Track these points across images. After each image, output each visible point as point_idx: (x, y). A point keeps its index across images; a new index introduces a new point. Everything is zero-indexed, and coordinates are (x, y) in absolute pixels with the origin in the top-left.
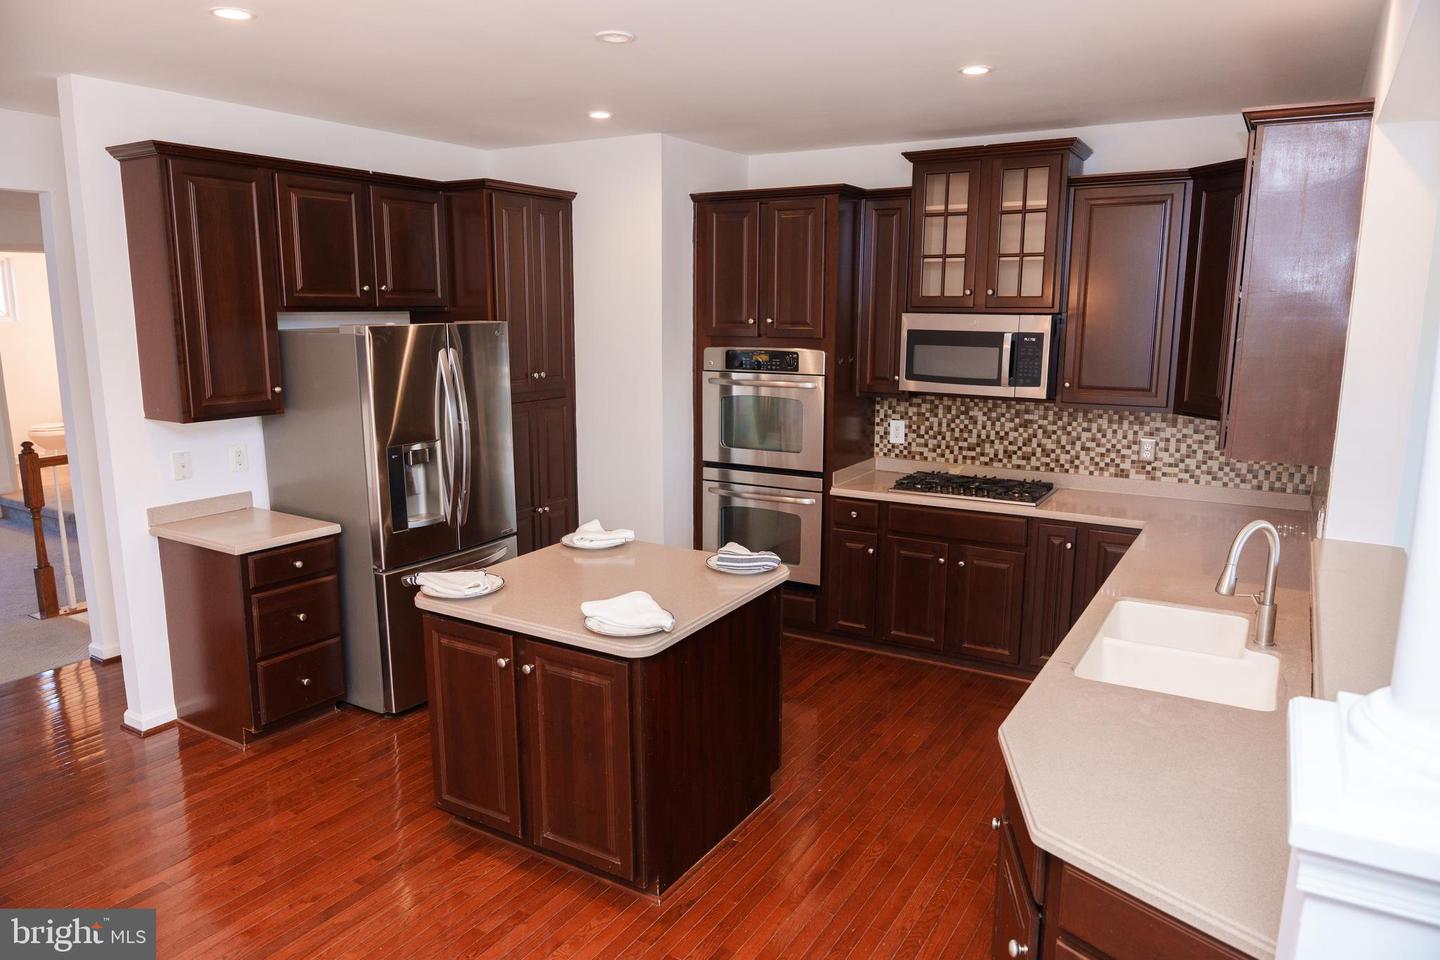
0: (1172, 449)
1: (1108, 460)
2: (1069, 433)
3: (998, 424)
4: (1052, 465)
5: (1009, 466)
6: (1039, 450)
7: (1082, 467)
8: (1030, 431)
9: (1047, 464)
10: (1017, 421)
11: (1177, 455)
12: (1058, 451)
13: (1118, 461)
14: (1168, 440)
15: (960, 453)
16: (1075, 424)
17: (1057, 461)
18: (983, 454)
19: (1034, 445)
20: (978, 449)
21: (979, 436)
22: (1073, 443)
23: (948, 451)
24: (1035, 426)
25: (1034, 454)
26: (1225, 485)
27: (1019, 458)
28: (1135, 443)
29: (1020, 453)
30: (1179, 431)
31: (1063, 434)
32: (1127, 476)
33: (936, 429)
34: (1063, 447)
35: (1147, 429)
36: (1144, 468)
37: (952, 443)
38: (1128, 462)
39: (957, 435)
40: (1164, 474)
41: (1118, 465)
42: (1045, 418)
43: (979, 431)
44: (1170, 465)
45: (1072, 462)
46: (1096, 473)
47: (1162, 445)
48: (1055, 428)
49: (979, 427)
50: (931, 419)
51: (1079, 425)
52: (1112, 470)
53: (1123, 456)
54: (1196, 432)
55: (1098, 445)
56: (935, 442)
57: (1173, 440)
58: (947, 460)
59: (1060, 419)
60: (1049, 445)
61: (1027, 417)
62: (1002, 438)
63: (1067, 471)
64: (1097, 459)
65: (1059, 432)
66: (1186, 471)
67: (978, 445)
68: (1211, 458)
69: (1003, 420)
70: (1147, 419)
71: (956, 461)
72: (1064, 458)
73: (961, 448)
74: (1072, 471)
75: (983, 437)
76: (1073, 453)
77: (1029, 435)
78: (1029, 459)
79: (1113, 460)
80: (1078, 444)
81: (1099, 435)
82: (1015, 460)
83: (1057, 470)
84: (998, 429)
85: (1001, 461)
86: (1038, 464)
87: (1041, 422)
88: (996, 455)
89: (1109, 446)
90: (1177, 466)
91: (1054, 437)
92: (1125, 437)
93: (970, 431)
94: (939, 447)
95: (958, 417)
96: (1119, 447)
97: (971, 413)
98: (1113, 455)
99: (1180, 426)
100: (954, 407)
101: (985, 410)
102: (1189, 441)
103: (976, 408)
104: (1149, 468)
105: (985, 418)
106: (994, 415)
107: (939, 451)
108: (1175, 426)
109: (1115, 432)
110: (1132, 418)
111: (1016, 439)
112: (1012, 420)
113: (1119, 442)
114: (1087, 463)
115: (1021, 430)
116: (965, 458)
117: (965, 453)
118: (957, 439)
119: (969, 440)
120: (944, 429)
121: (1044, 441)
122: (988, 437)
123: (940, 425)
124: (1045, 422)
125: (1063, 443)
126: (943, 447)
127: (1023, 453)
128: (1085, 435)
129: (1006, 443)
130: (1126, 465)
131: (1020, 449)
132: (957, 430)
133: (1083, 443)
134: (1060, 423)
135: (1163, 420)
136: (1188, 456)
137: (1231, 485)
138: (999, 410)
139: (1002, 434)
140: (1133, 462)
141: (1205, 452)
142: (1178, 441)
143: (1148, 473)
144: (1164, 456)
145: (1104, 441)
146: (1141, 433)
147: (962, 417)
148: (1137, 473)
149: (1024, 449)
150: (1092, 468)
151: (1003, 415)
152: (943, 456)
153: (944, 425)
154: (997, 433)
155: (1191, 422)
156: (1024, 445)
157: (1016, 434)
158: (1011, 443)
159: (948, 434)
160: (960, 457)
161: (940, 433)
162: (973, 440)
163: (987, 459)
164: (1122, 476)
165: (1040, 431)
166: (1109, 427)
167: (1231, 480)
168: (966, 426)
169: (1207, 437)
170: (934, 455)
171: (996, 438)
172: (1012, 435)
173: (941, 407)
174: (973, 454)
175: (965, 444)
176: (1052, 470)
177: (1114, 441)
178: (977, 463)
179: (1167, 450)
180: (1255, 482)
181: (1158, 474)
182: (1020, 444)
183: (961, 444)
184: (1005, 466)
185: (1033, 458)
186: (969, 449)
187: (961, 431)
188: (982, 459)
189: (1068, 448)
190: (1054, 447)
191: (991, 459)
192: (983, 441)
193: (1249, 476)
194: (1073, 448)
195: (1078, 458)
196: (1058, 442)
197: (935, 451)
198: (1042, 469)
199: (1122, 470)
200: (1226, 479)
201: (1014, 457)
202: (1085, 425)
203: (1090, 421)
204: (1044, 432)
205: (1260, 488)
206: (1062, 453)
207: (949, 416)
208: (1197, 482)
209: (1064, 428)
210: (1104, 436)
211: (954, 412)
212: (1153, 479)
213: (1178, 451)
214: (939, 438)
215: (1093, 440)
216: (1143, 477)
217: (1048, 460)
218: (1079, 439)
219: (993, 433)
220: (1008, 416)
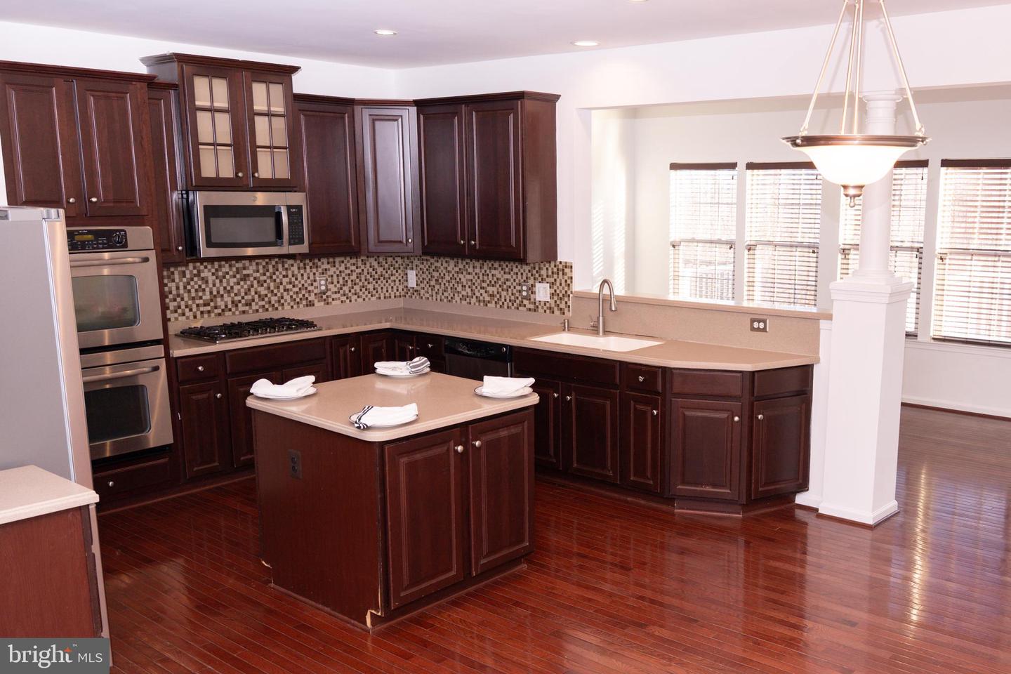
0: (335, 282)
1: (301, 296)
2: (275, 280)
3: (224, 280)
4: (267, 306)
5: (237, 313)
6: (256, 296)
7: (286, 304)
8: (249, 283)
9: (264, 306)
10: (238, 276)
11: (338, 286)
12: (269, 295)
13: (307, 295)
14: (332, 276)
15: (198, 310)
16: (277, 273)
17: (270, 302)
18: (216, 307)
19: (253, 293)
20: (212, 304)
21: (211, 293)
22: (278, 287)
23: (187, 310)
24: (252, 279)
25: (253, 300)
26: (364, 299)
27: (243, 305)
28: (315, 281)
29: (243, 301)
30: (337, 269)
31: (271, 282)
32: (313, 305)
33: (174, 292)
34: (272, 291)
35: (320, 270)
36: (322, 297)
37: (190, 302)
38: (313, 294)
39: (193, 294)
40: (333, 300)
41: (307, 299)
42: (258, 271)
43: (211, 289)
44: (336, 293)
45: (279, 301)
46: (295, 307)
47: (330, 280)
48: (265, 278)
49: (211, 285)
50: (169, 285)
51: (281, 273)
52: (304, 302)
53: (310, 291)
54: (346, 268)
55: (294, 286)
56: (175, 304)
57: (335, 276)
58: (188, 318)
59: (268, 271)
60: (263, 291)
61: (245, 272)
62: (229, 292)
63: (277, 309)
64: (294, 297)
65: (268, 281)
66: (344, 295)
67: (212, 300)
68: (355, 284)
69: (228, 277)
70: (319, 263)
71: (195, 317)
72: (274, 299)
73: (198, 305)
74: (280, 308)
75: (215, 293)
76: (279, 295)
77: (248, 286)
78: (250, 305)
79: (304, 295)
80: (281, 287)
81: (293, 279)
82: (241, 308)
83: (270, 309)
84: (225, 285)
85: (230, 310)
86: (257, 307)
87: (255, 275)
88: (226, 306)
89: (300, 286)
90: (339, 292)
91: (265, 285)
92: (309, 278)
93: (204, 290)
94: (179, 307)
95: (192, 279)
96: (306, 285)
97: (202, 275)
98: (303, 292)
99: (337, 265)
100: (187, 272)
101: (213, 271)
102: (343, 275)
103: (206, 270)
104: (324, 297)
105: (214, 278)
106: (220, 274)
107: (180, 311)
108: (335, 266)
109: (302, 275)
110: (311, 264)
111: (239, 290)
112: (235, 276)
113: (306, 282)
114: (289, 300)
115: (242, 283)
116: (202, 313)
117: (202, 309)
118: (193, 299)
119: (204, 297)
120: (182, 291)
121: (259, 289)
122: (218, 292)
123: (178, 288)
124: (258, 275)
125: (272, 288)
126: (183, 307)
127: (246, 300)
128: (285, 280)
129: (232, 295)
130: (312, 298)
131: (243, 298)
132: (193, 291)
133: (285, 286)
134: (268, 274)
135: (328, 263)
136: (344, 285)
137: (367, 299)
138: (224, 270)
139: (229, 288)
140: (315, 294)
141: (352, 281)
142: (338, 276)
143: (325, 300)
144: (330, 286)
145: (297, 282)
146: (317, 273)
147: (196, 279)
148: (319, 301)
149: (246, 297)
150: (292, 304)
151: (227, 273)
152: (184, 314)
153: (181, 287)
154: (225, 288)
155: (343, 262)
156: (246, 294)
157: (239, 287)
158: (236, 295)
159: (186, 295)
160: (198, 313)
161: (178, 296)
162: (207, 297)
163: (220, 311)
164: (310, 305)
165: (255, 282)
166: (299, 272)
167: (367, 296)
168: (200, 286)
169: (352, 271)
170: (176, 315)
171: (225, 293)
172: (236, 288)
173: (176, 273)
174: (208, 308)
175: (201, 302)
176: (267, 310)
177: (303, 282)
178: (213, 315)
179: (332, 283)
180: (377, 295)
181: (330, 300)
182: (243, 294)
183: (198, 302)
184: (234, 313)
185: (253, 304)
186: (205, 305)
187: (196, 291)
188: (216, 311)
189: (275, 291)
190: (266, 292)
191: (223, 310)
192: (215, 296)
193: (374, 292)
194: (279, 291)
195: (282, 298)
196: (269, 288)
197: (176, 312)
198: (261, 310)
199: (310, 301)
200: (364, 296)
201: (240, 305)
202: (284, 273)
203: (286, 269)
204: (258, 282)
205: (380, 298)
206: (272, 296)
207: (185, 280)
208: (350, 301)
209: (271, 277)
210: (296, 279)
211: (188, 276)
212: (328, 303)
213: (338, 282)
214: (179, 299)
215: (290, 283)
216: (322, 303)
217: (263, 303)
218: (281, 284)
219: (222, 288)
220: (231, 273)
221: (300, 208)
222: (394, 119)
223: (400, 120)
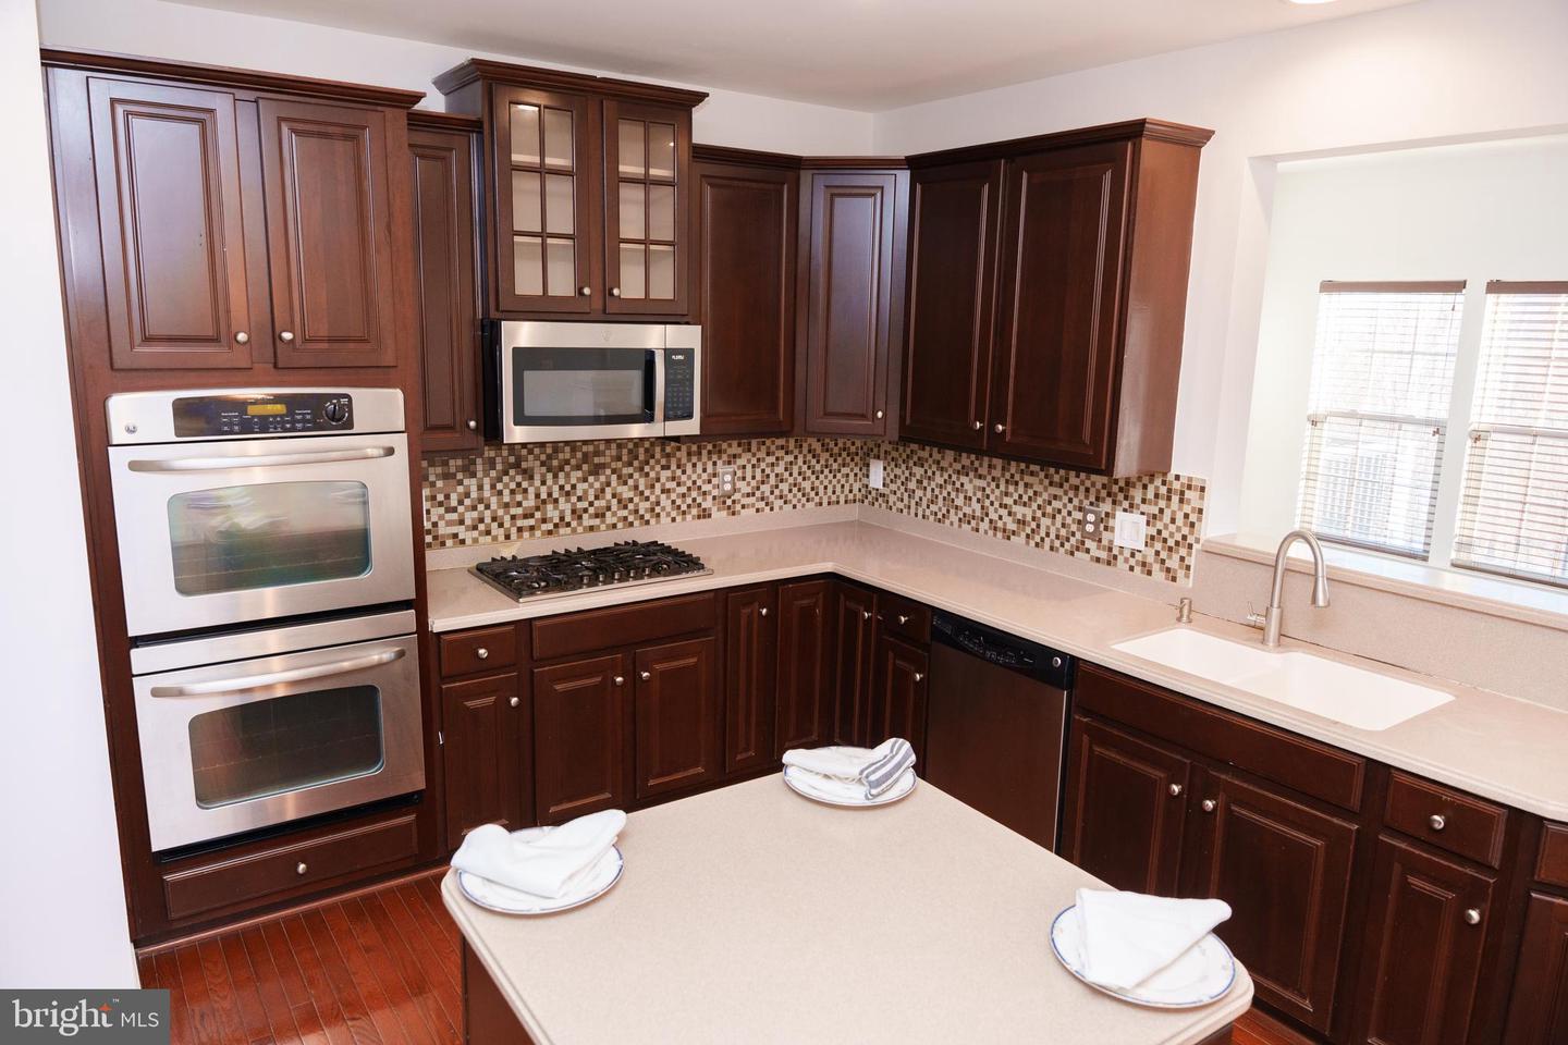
0: (749, 478)
1: (689, 501)
2: (647, 475)
3: (561, 475)
4: (631, 518)
5: (580, 529)
6: (614, 501)
7: (663, 515)
8: (603, 478)
9: (625, 518)
10: (585, 467)
11: (754, 483)
12: (636, 500)
13: (699, 500)
14: (744, 467)
15: (513, 525)
16: (652, 462)
17: (636, 511)
18: (544, 521)
19: (609, 496)
20: (538, 515)
21: (537, 496)
22: (653, 486)
23: (495, 525)
24: (608, 472)
25: (609, 508)
26: (795, 507)
27: (591, 517)
28: (715, 475)
29: (591, 510)
30: (754, 455)
31: (641, 477)
32: (710, 516)
33: (474, 495)
34: (642, 493)
35: (725, 457)
36: (724, 502)
37: (500, 512)
38: (709, 498)
39: (506, 499)
40: (743, 507)
41: (699, 505)
42: (619, 458)
43: (538, 489)
44: (748, 495)
45: (653, 510)
46: (679, 519)
47: (739, 473)
48: (631, 470)
49: (537, 483)
50: (466, 482)
51: (658, 462)
52: (694, 511)
53: (705, 493)
54: (768, 454)
55: (679, 485)
56: (475, 514)
57: (749, 467)
58: (495, 539)
59: (637, 458)
60: (626, 493)
61: (596, 460)
62: (568, 494)
63: (648, 522)
64: (679, 502)
65: (636, 475)
66: (763, 499)
67: (538, 509)
68: (782, 481)
69: (567, 468)
70: (724, 446)
71: (508, 537)
72: (643, 506)
73: (513, 517)
74: (653, 521)
75: (544, 496)
76: (653, 498)
77: (602, 484)
78: (603, 515)
79: (694, 500)
80: (658, 486)
81: (679, 472)
82: (587, 521)
83: (636, 523)
84: (562, 482)
85: (568, 525)
86: (614, 520)
87: (614, 465)
88: (562, 519)
89: (689, 484)
90: (753, 494)
91: (631, 482)
92: (705, 470)
93: (525, 491)
94: (481, 520)
95: (506, 473)
96: (699, 483)
97: (524, 465)
98: (694, 494)
99: (754, 449)
100: (498, 460)
101: (543, 457)
102: (763, 465)
103: (531, 457)
104: (729, 502)
105: (544, 469)
106: (555, 463)
107: (482, 527)
108: (749, 450)
109: (694, 465)
110: (710, 447)
111: (585, 492)
112: (578, 468)
113: (699, 476)
114: (668, 509)
115: (591, 479)
116: (520, 530)
117: (520, 523)
118: (507, 506)
119: (525, 504)
120: (487, 493)
121: (620, 489)
122: (550, 495)
123: (480, 488)
124: (619, 464)
125: (641, 488)
126: (488, 520)
127: (596, 508)
128: (665, 474)
129: (574, 499)
130: (708, 504)
131: (591, 504)
132: (506, 492)
133: (663, 485)
134: (636, 463)
135: (739, 445)
136: (763, 482)
137: (799, 506)
138: (561, 456)
139: (568, 488)
140: (714, 498)
141: (777, 475)
142: (754, 466)
143: (729, 507)
144: (740, 485)
145: (684, 478)
146: (719, 463)
147: (512, 472)
148: (719, 510)
149: (597, 503)
150: (674, 514)
151: (567, 462)
152: (488, 533)
153: (487, 487)
154: (562, 488)
155: (764, 443)
156: (597, 498)
157: (586, 485)
158: (580, 499)
159: (494, 500)
160: (514, 530)
161: (481, 500)
162: (530, 502)
163: (550, 526)
164: (704, 517)
165: (614, 477)
166: (689, 460)
167: (799, 501)
168: (519, 485)
169: (777, 459)
170: (475, 534)
171: (561, 495)
172: (581, 487)
173: (479, 461)
174: (531, 522)
175: (519, 511)
176: (631, 524)
177: (694, 477)
178: (538, 533)
179: (744, 479)
180: (817, 499)
181: (738, 507)
182: (591, 498)
183: (514, 511)
184: (574, 531)
185: (608, 514)
186: (526, 516)
187: (513, 492)
188: (545, 527)
189: (647, 493)
190: (631, 494)
191: (556, 526)
192: (544, 502)
193: (813, 494)
194: (652, 493)
195: (658, 503)
196: (636, 487)
197: (475, 528)
198: (620, 525)
199: (704, 510)
200: (794, 501)
201: (585, 516)
202: (663, 462)
203: (668, 456)
204: (619, 477)
205: (821, 504)
206: (641, 501)
207: (493, 473)
208: (772, 509)
209: (642, 469)
210: (684, 472)
211: (499, 467)
212: (734, 514)
213: (754, 478)
214: (481, 507)
215: (673, 479)
216: (724, 513)
217: (625, 513)
218: (658, 480)
219: (556, 489)
220: (573, 462)
221: (689, 353)
222: (867, 192)
223: (879, 195)
